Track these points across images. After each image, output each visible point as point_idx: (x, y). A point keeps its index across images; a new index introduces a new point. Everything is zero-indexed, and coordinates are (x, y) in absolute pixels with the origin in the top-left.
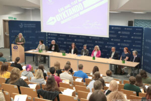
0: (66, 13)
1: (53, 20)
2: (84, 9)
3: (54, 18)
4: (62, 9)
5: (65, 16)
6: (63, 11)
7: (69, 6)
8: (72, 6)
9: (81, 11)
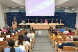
0: (37, 8)
1: (31, 11)
2: (45, 6)
3: (32, 10)
4: (35, 7)
5: (37, 9)
6: (36, 7)
7: (38, 5)
8: (40, 5)
9: (43, 7)
